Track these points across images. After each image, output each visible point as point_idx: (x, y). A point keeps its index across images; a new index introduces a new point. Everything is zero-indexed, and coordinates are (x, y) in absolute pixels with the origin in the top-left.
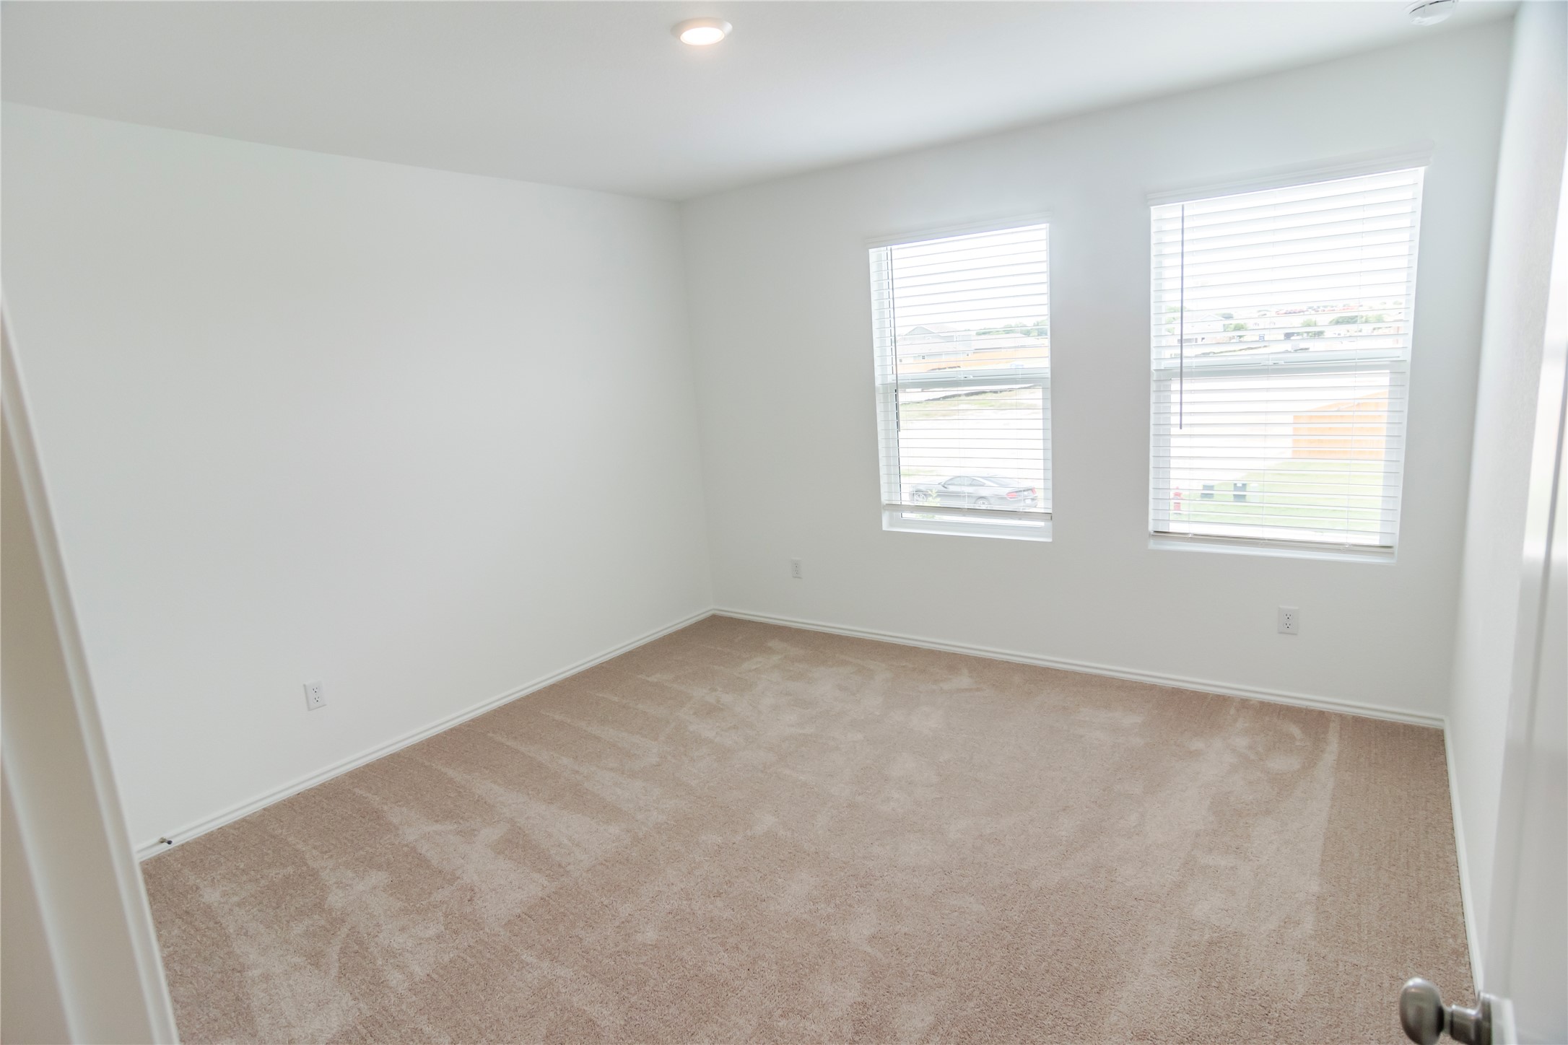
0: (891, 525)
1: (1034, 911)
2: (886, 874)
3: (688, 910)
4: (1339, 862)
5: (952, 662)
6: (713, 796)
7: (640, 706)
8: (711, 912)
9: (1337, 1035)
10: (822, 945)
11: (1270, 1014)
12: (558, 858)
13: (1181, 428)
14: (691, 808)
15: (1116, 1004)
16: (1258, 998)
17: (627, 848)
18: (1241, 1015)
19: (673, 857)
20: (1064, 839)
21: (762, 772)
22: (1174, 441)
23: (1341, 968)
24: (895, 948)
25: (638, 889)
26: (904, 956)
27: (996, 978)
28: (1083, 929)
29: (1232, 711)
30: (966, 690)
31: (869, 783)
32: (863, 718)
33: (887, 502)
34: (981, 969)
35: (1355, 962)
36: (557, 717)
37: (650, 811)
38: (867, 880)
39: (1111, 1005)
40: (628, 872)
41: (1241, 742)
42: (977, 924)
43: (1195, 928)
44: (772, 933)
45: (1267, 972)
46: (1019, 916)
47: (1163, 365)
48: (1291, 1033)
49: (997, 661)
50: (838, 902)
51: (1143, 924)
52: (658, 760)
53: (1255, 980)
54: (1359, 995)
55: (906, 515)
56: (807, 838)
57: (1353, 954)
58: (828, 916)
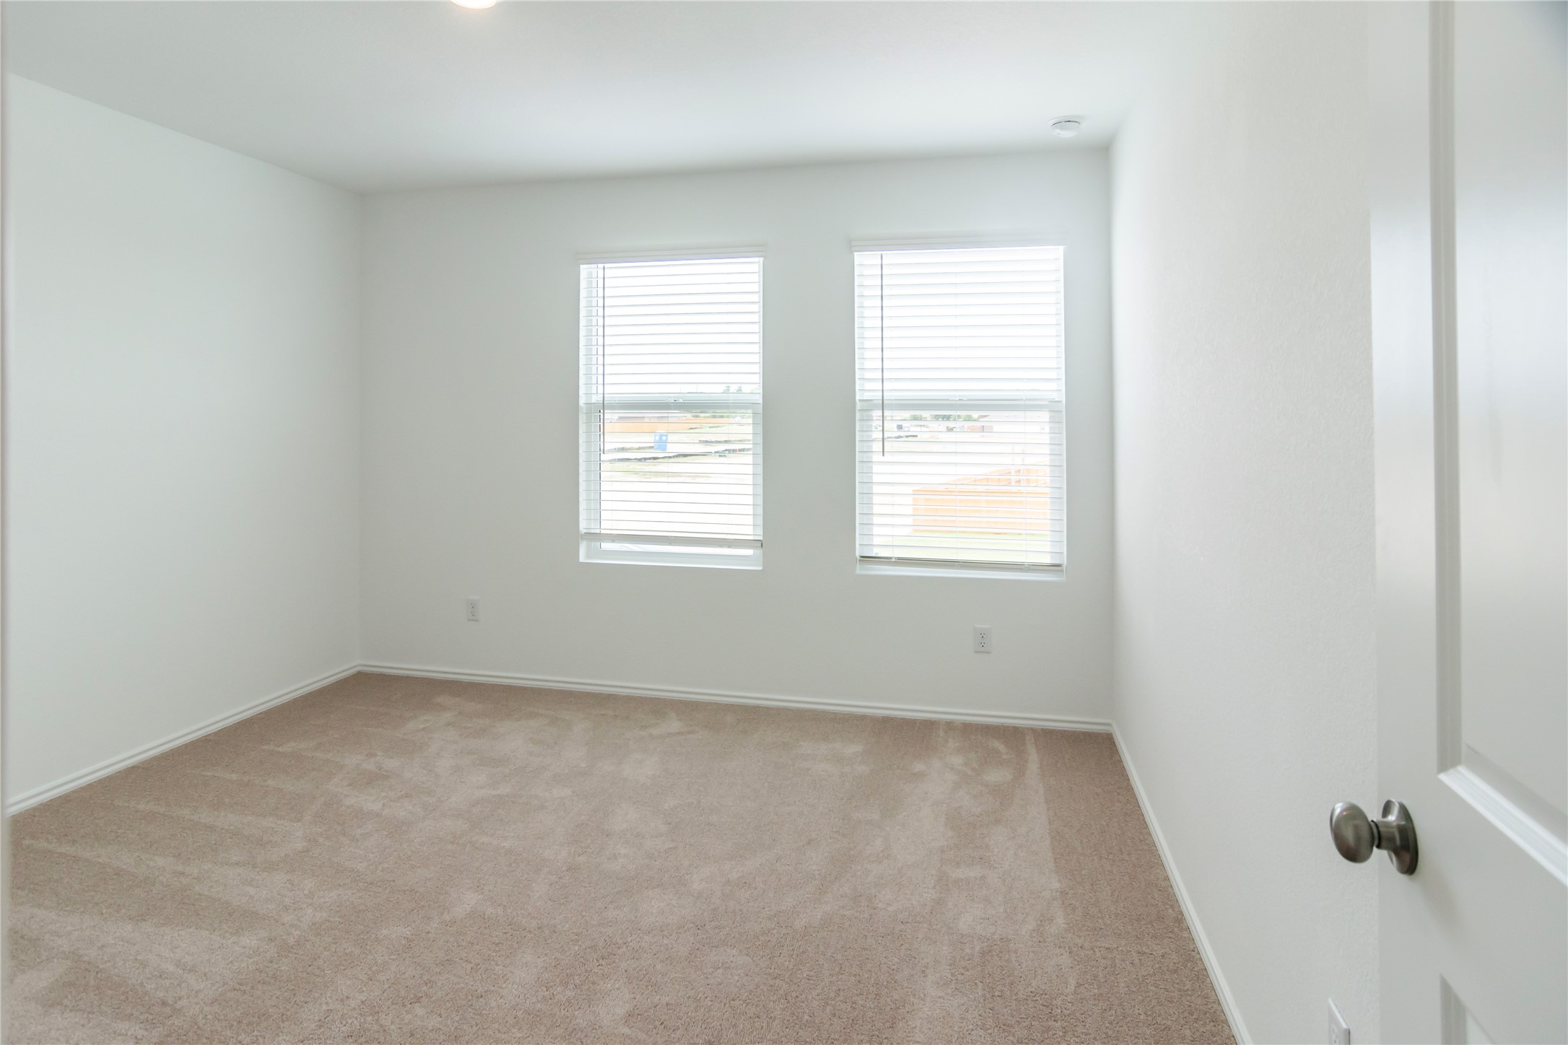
0: (588, 557)
1: (804, 952)
2: (629, 939)
3: (376, 1027)
4: (1067, 858)
5: (658, 707)
6: (390, 879)
7: (271, 783)
8: (409, 1023)
9: (1113, 1018)
10: (567, 1037)
11: (1053, 1012)
12: (161, 994)
13: (883, 455)
14: (361, 897)
15: (911, 1034)
16: (1039, 998)
17: (272, 962)
18: (1029, 1019)
19: (343, 963)
20: (817, 872)
21: (452, 843)
22: (876, 468)
23: (1098, 954)
24: (657, 1023)
25: (297, 1013)
26: (671, 1031)
27: (781, 1034)
28: (858, 963)
29: (941, 733)
30: (678, 733)
31: (589, 841)
32: (566, 771)
33: (585, 531)
34: (762, 1027)
35: (1107, 946)
36: (141, 807)
37: (301, 909)
38: (609, 950)
39: (908, 1037)
40: (279, 993)
41: (957, 760)
42: (747, 978)
43: (965, 941)
44: (498, 1035)
45: (1040, 972)
46: (789, 961)
47: (867, 396)
48: (1076, 1026)
49: (704, 703)
50: (578, 981)
51: (916, 946)
52: (305, 844)
53: (1031, 981)
54: (1119, 976)
55: (606, 546)
56: (524, 912)
57: (1103, 939)
58: (568, 1001)
